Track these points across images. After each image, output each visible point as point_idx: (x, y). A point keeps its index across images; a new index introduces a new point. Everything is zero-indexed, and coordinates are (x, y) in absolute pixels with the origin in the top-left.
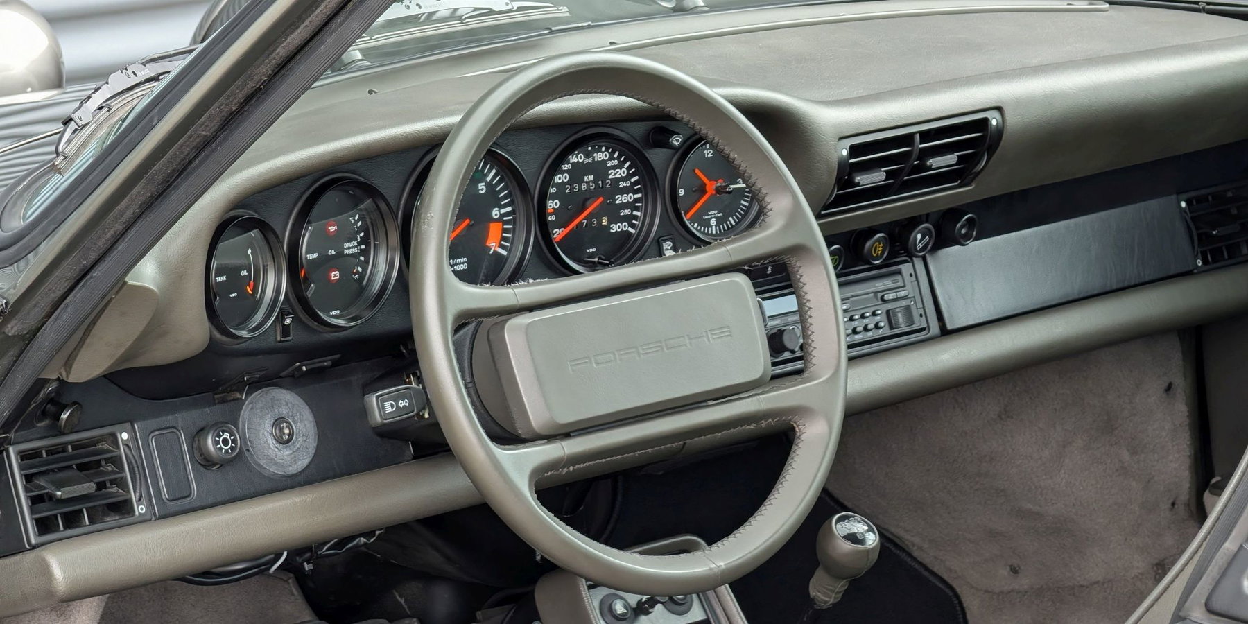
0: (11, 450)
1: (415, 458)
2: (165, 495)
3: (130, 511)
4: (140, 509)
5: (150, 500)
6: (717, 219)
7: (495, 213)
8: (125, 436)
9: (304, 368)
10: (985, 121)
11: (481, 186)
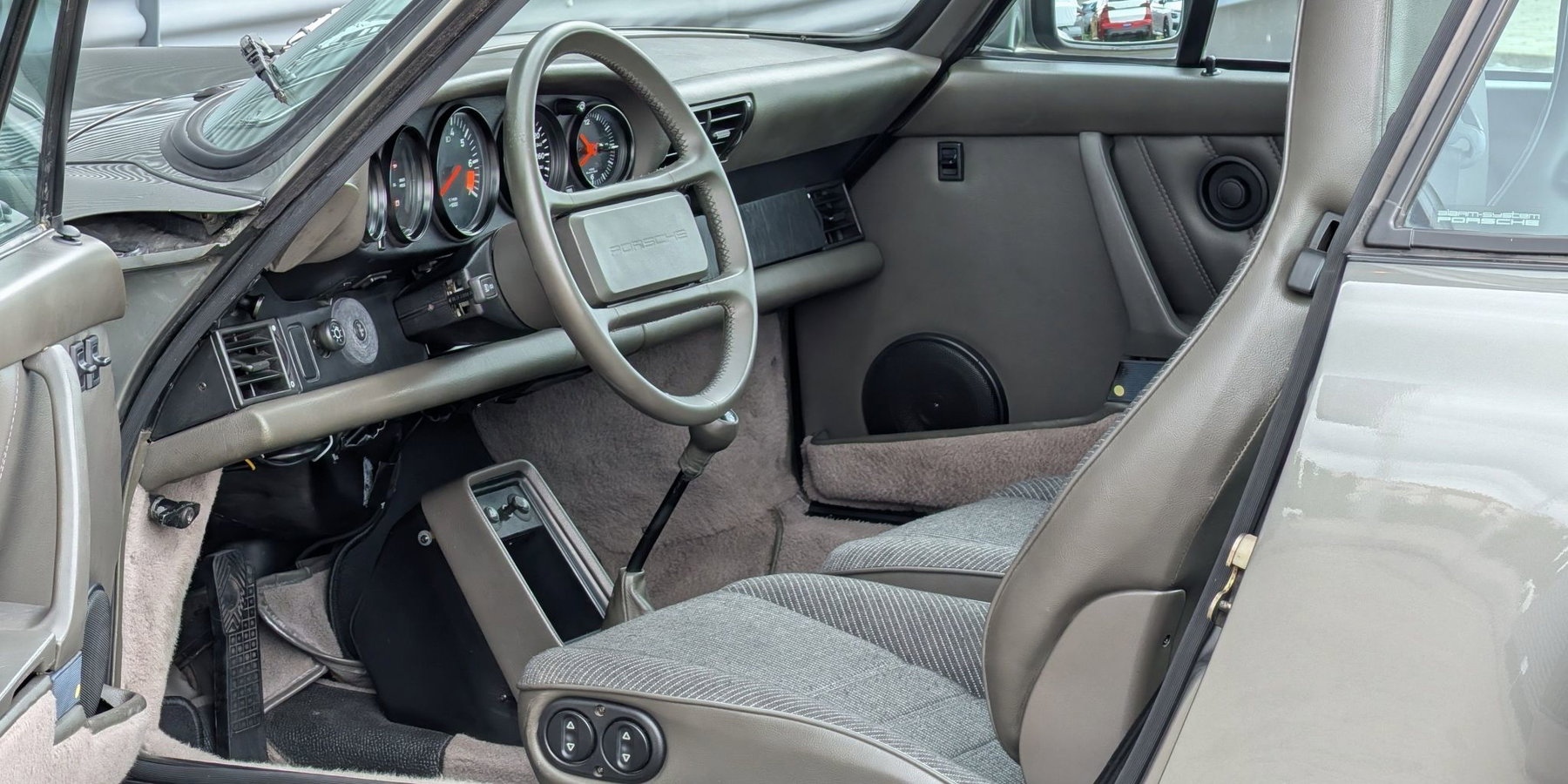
0: (217, 333)
1: (430, 357)
2: (304, 374)
3: (285, 386)
4: (292, 384)
5: (296, 378)
6: (595, 174)
7: (470, 163)
8: (274, 328)
9: (372, 280)
10: (743, 103)
11: (462, 141)
